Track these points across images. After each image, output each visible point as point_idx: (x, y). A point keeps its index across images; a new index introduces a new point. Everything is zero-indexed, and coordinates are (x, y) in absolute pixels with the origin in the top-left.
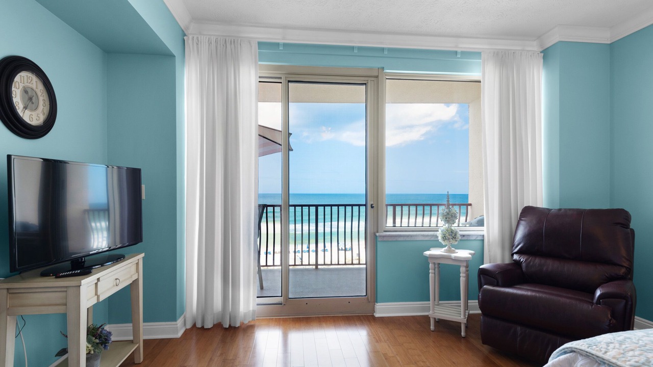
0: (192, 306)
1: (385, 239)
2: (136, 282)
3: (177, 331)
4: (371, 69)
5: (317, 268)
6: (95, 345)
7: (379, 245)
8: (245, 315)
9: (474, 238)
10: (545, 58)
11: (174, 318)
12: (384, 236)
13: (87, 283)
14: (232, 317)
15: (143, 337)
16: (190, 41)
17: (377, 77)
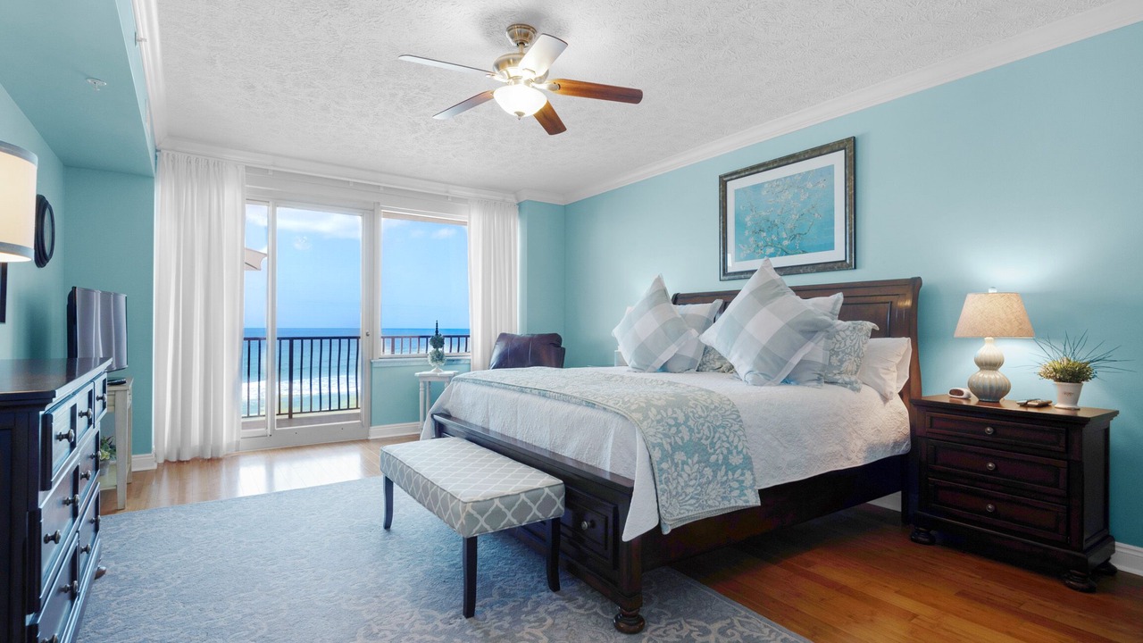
4: (367, 202)
5: (290, 417)
7: (373, 371)
10: (519, 209)
12: (379, 363)
14: (214, 450)
16: (165, 158)
17: (374, 210)
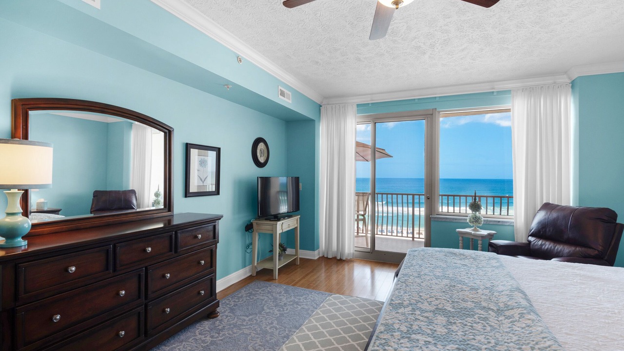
0: (322, 245)
1: (436, 220)
2: (296, 228)
3: (315, 256)
4: (427, 110)
6: (282, 251)
7: (432, 223)
8: (348, 254)
9: (508, 224)
10: (573, 87)
11: (313, 250)
12: (435, 218)
13: (279, 223)
14: (342, 254)
15: (300, 256)
17: (432, 114)
